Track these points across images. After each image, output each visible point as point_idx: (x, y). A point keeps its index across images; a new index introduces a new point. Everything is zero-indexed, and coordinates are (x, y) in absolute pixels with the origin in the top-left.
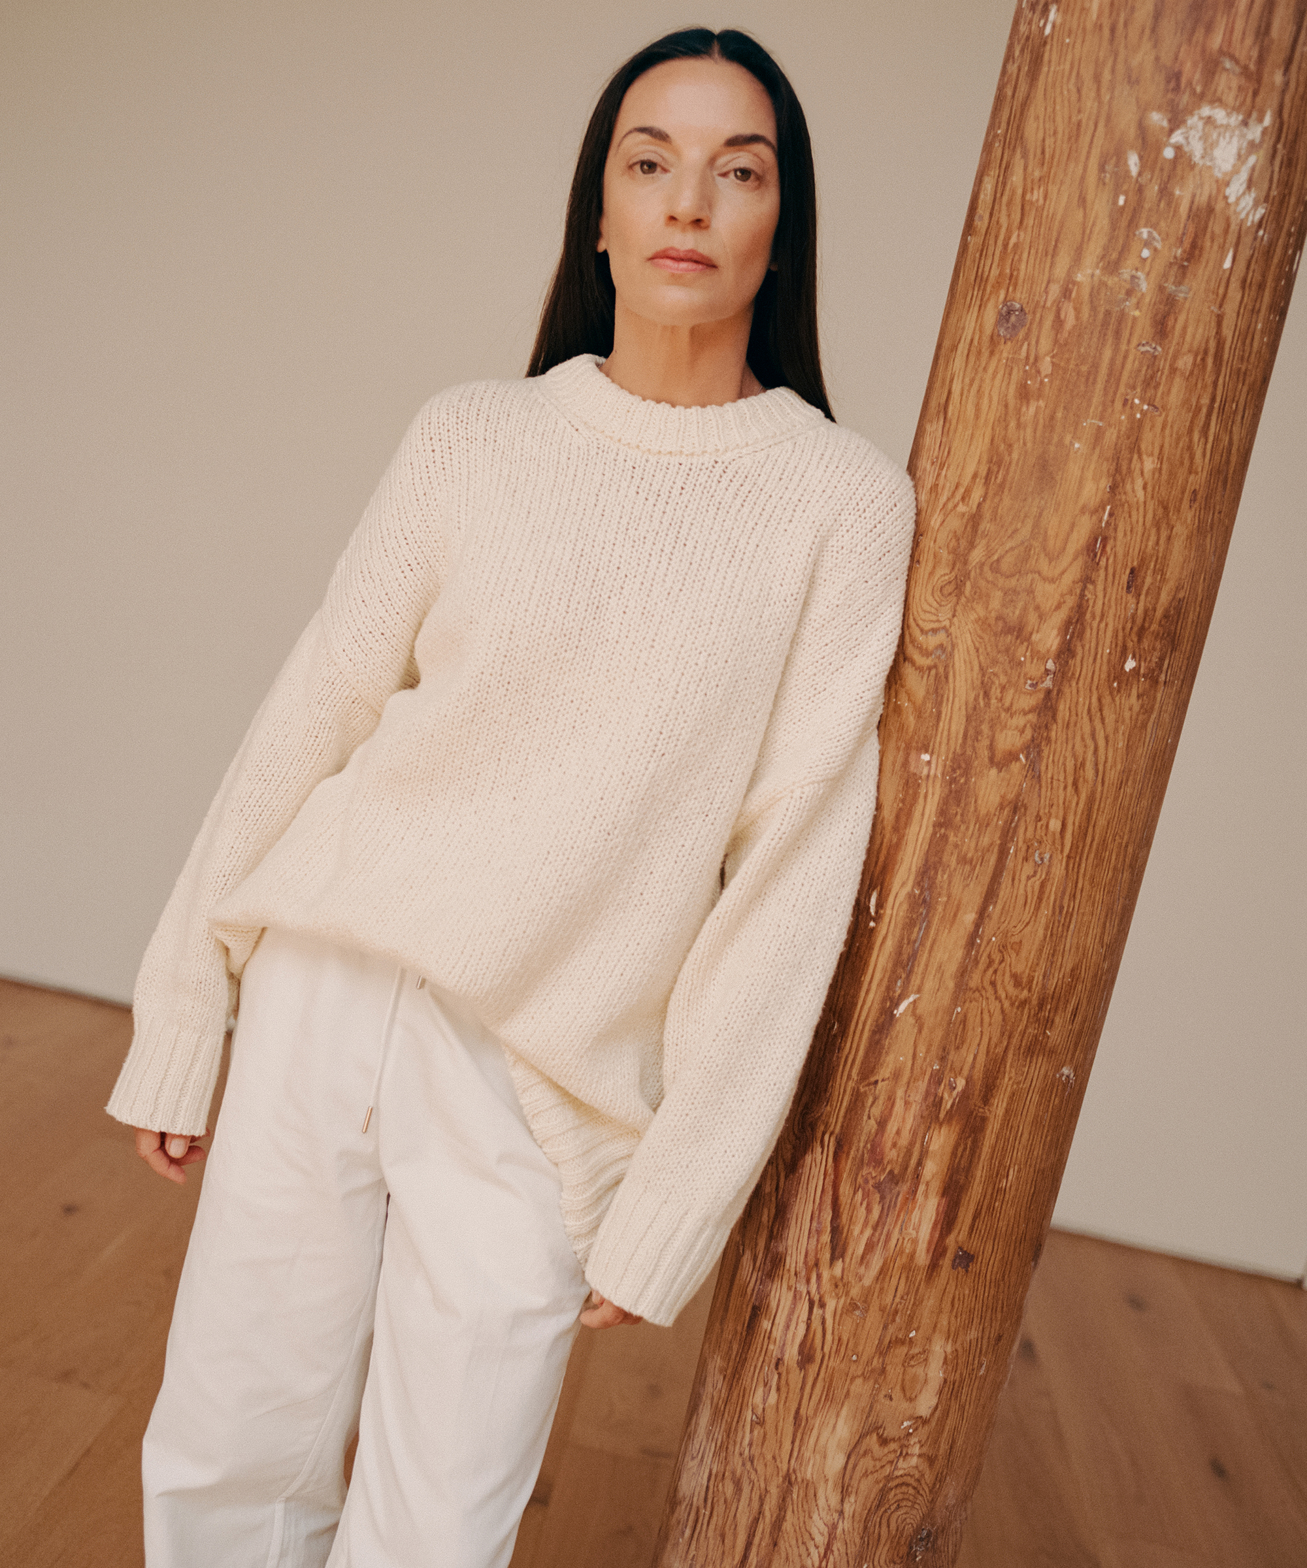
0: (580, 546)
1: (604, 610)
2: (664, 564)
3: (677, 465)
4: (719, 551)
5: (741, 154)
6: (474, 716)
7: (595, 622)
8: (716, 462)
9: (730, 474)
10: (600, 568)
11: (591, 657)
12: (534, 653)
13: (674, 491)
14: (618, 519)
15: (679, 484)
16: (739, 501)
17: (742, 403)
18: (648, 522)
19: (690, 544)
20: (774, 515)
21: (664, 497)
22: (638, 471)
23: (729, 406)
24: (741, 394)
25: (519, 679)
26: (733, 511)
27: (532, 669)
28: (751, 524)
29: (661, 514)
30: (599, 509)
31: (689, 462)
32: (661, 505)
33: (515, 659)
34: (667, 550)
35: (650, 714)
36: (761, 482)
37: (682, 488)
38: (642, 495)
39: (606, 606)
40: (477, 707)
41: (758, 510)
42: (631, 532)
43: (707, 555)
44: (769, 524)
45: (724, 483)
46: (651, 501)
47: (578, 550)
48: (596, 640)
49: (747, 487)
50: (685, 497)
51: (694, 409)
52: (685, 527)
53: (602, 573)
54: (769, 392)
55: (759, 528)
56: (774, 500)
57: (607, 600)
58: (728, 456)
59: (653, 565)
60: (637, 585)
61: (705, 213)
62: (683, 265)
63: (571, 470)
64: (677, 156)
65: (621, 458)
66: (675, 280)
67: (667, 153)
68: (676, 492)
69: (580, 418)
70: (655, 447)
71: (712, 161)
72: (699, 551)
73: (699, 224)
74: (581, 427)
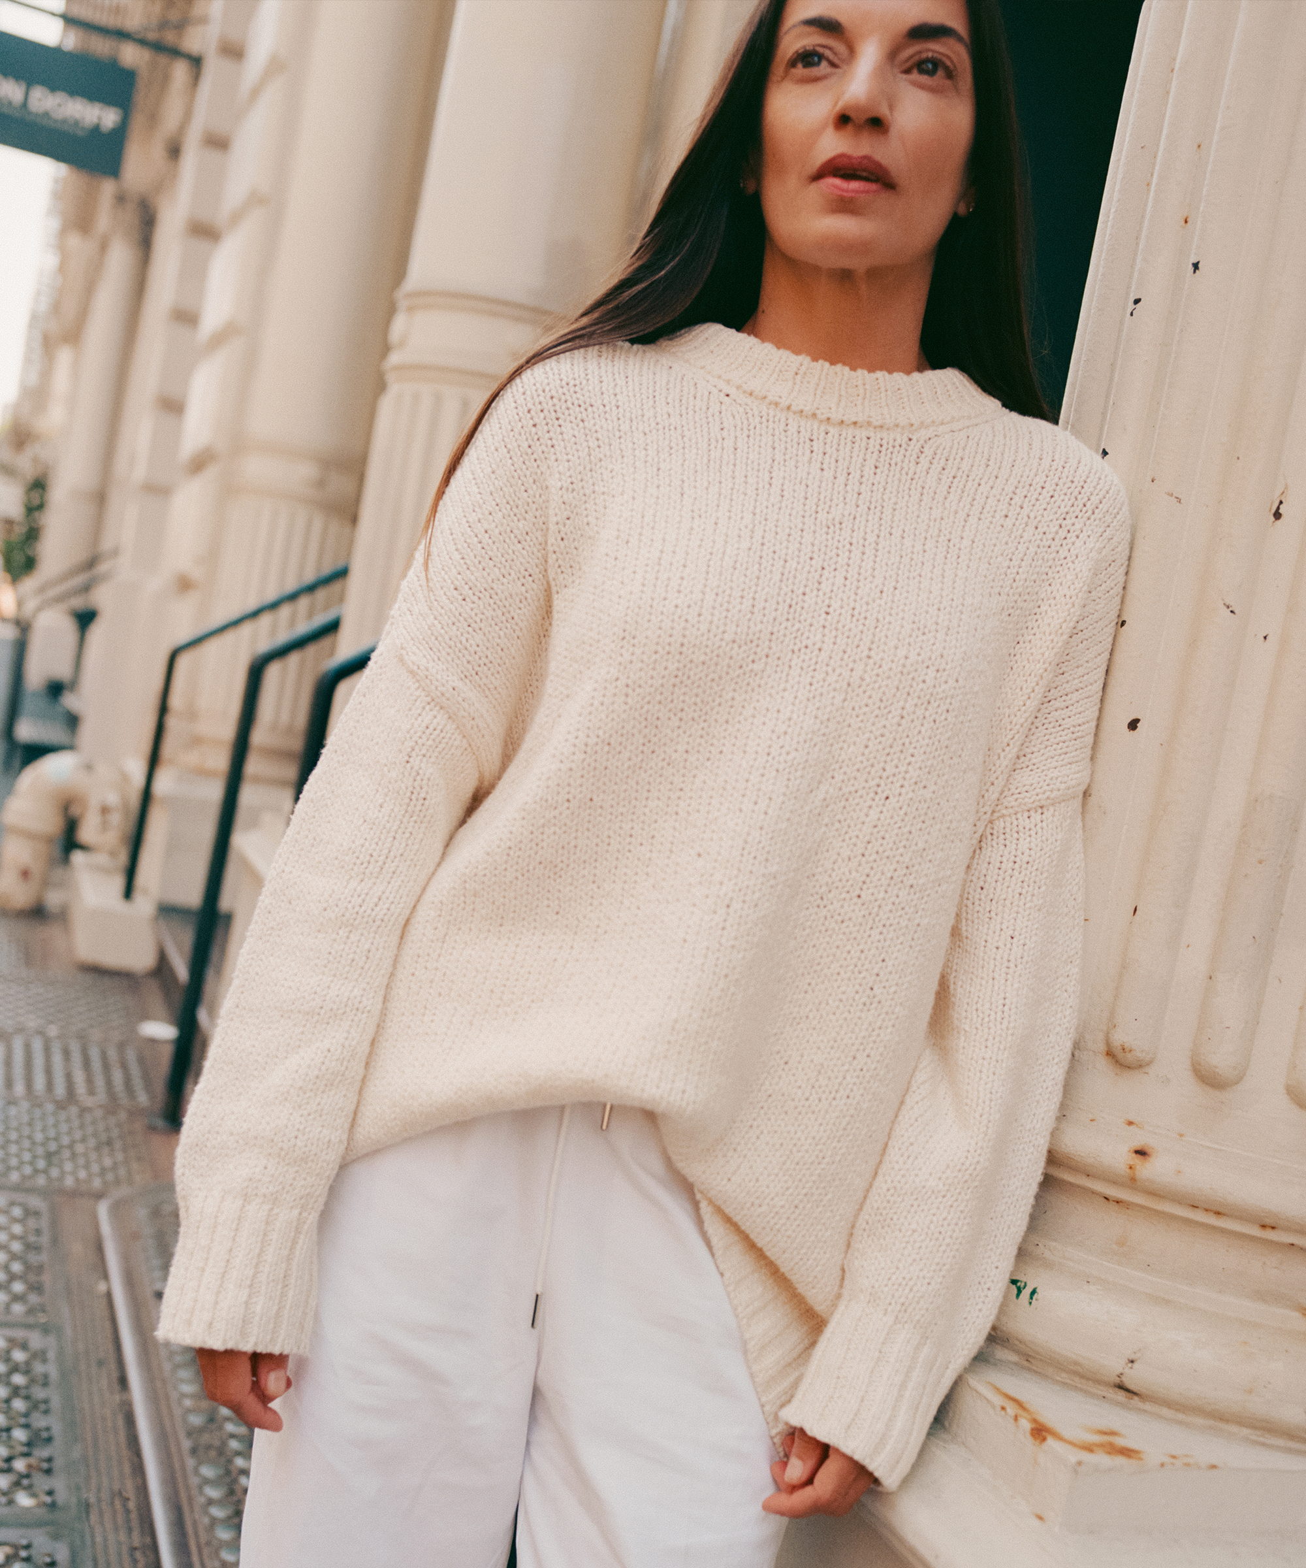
1: (799, 609)
3: (865, 439)
4: (930, 544)
5: (930, 45)
6: (642, 760)
7: (789, 624)
8: (910, 440)
9: (928, 451)
10: (788, 558)
11: (787, 668)
12: (713, 668)
13: (866, 469)
14: (802, 500)
15: (871, 462)
16: (943, 489)
18: (841, 505)
19: (897, 533)
20: (988, 507)
21: (855, 476)
22: (818, 446)
25: (695, 704)
26: (940, 497)
27: (711, 688)
28: (962, 515)
29: (856, 495)
30: (776, 490)
31: (879, 436)
32: (853, 486)
33: (689, 677)
34: (871, 538)
35: (870, 744)
36: (965, 466)
37: (876, 467)
38: (828, 474)
39: (800, 604)
40: (645, 749)
41: (966, 500)
42: (822, 516)
43: (918, 548)
44: (982, 516)
45: (924, 462)
46: (841, 480)
48: (791, 647)
49: (951, 471)
50: (881, 478)
51: (879, 374)
52: (888, 511)
54: (937, 371)
55: (973, 520)
56: (984, 489)
57: (801, 597)
58: (924, 434)
59: (856, 555)
60: (840, 580)
61: (883, 111)
62: (854, 185)
63: (729, 443)
64: (852, 50)
65: (792, 429)
66: (844, 206)
67: (840, 48)
68: (868, 470)
69: (728, 382)
70: (836, 416)
71: (892, 55)
72: (908, 542)
73: (876, 125)
74: (732, 391)
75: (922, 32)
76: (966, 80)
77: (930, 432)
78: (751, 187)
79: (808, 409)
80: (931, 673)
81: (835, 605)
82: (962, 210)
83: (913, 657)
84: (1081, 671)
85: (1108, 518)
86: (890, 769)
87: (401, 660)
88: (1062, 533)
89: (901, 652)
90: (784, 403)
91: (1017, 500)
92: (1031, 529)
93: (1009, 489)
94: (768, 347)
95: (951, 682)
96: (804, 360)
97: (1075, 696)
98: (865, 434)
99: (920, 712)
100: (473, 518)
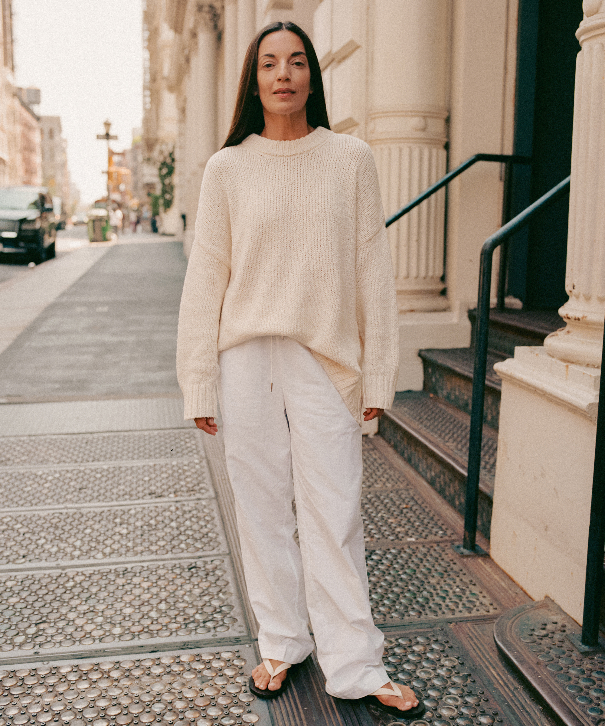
0: (275, 191)
2: (302, 188)
4: (317, 181)
5: (297, 58)
8: (309, 154)
9: (313, 156)
15: (299, 164)
16: (318, 165)
17: (310, 134)
19: (308, 180)
21: (296, 169)
22: (286, 163)
23: (307, 137)
24: (309, 132)
26: (318, 168)
28: (324, 171)
30: (277, 178)
32: (296, 172)
34: (302, 184)
38: (289, 171)
41: (325, 166)
42: (289, 182)
43: (314, 183)
46: (292, 171)
47: (275, 193)
49: (320, 159)
50: (302, 167)
51: (297, 140)
52: (305, 176)
53: (284, 197)
54: (317, 129)
55: (327, 171)
56: (329, 162)
58: (312, 151)
59: (299, 190)
60: (296, 198)
61: (289, 76)
62: (285, 95)
63: (264, 169)
64: (278, 61)
65: (279, 161)
66: (283, 100)
67: (274, 61)
68: (299, 166)
69: (261, 152)
70: (289, 154)
71: (288, 61)
72: (311, 182)
73: (288, 80)
74: (262, 154)
75: (295, 55)
76: (307, 64)
77: (313, 150)
78: (256, 94)
79: (281, 154)
80: (323, 213)
81: (296, 204)
82: (311, 93)
83: (317, 211)
84: (368, 201)
85: (362, 160)
86: (319, 239)
87: (199, 244)
88: (351, 167)
89: (314, 211)
90: (275, 154)
91: (338, 162)
92: (342, 169)
93: (335, 160)
94: (269, 140)
95: (328, 214)
96: (278, 141)
97: (370, 207)
98: (297, 156)
99: (322, 224)
100: (207, 203)
